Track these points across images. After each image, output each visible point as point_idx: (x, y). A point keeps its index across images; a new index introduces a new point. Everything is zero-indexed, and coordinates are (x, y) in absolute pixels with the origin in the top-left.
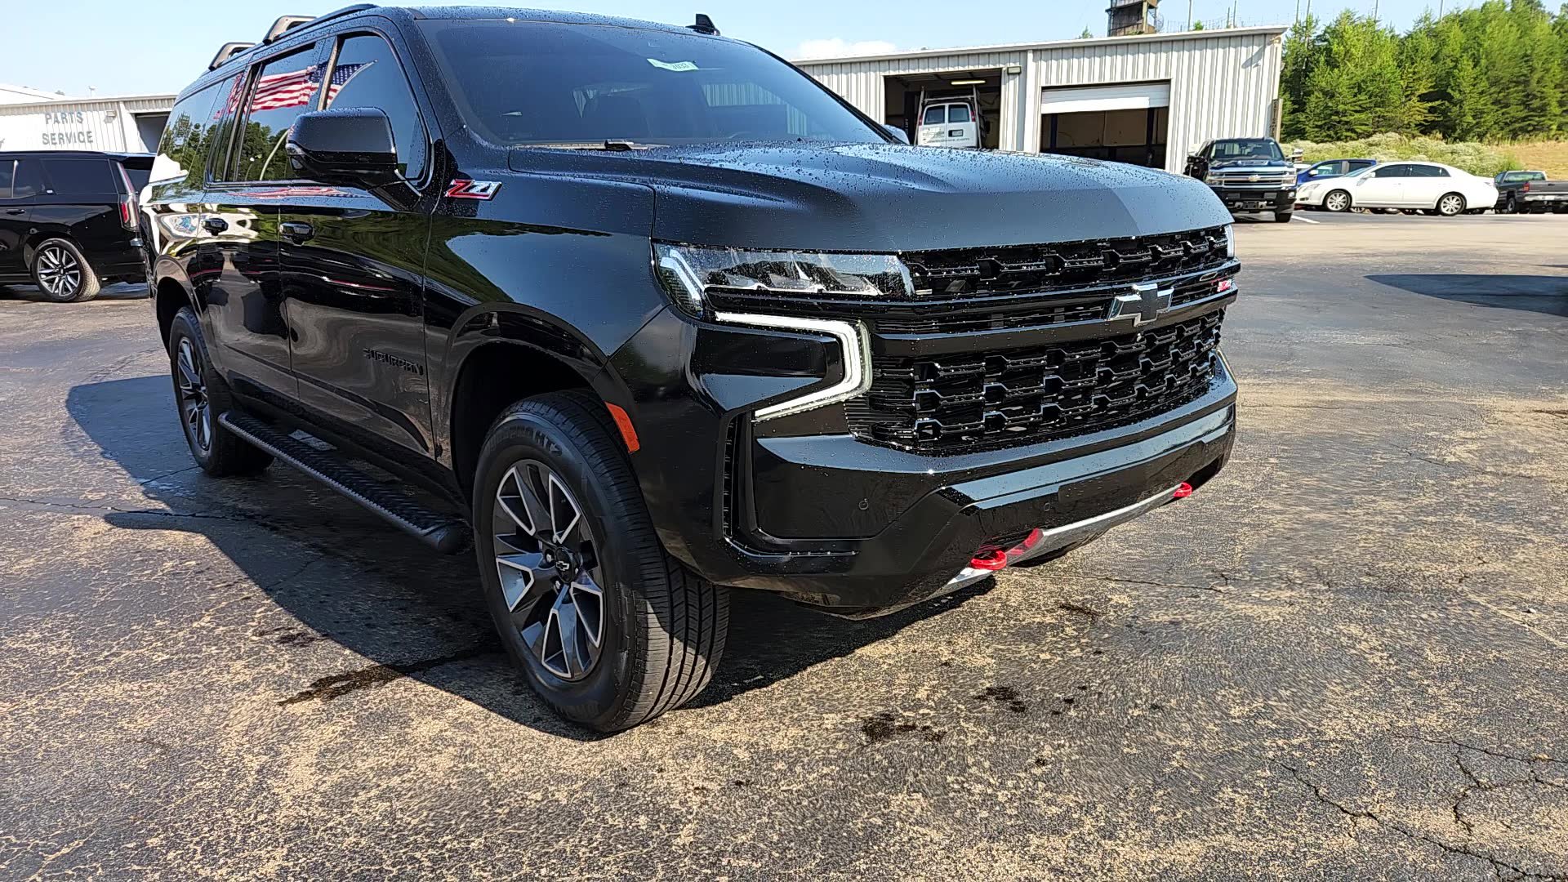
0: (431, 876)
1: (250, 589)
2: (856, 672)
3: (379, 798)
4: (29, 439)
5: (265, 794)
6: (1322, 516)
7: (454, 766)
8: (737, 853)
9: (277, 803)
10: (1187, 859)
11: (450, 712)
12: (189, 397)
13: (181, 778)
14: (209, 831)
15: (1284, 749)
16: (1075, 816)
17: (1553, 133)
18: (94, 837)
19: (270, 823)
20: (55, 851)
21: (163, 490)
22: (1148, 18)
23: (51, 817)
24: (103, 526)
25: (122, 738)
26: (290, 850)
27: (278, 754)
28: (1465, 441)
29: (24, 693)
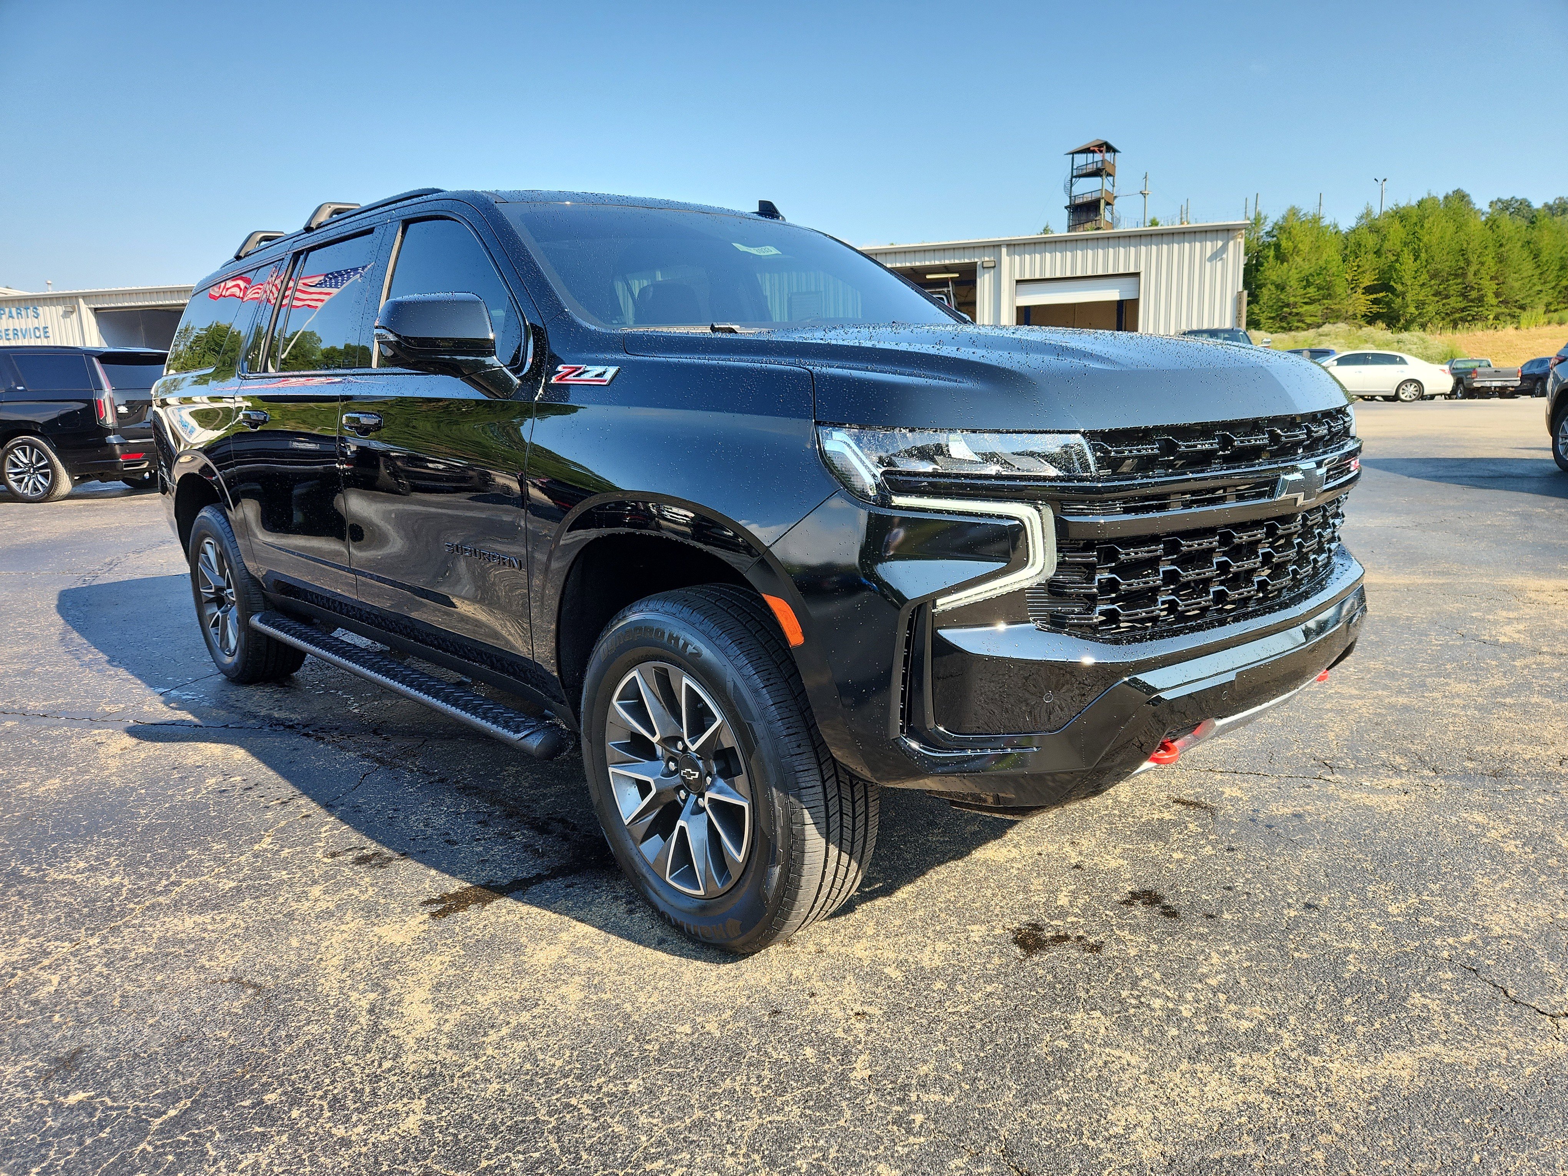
0: (595, 1125)
1: (306, 805)
2: (986, 879)
3: (513, 1036)
4: (25, 648)
5: (383, 1037)
6: (1402, 700)
7: (586, 997)
8: (924, 1086)
9: (400, 1047)
10: (1404, 1073)
11: (564, 936)
12: (210, 601)
13: (283, 1022)
14: (332, 1082)
15: (1456, 948)
16: (1270, 1030)
17: (1490, 322)
18: (202, 1095)
19: (397, 1071)
20: (160, 1114)
21: (187, 700)
22: (1106, 214)
23: (146, 1074)
24: (129, 741)
25: (206, 978)
26: (429, 1101)
27: (386, 990)
28: (1509, 622)
29: (83, 930)
